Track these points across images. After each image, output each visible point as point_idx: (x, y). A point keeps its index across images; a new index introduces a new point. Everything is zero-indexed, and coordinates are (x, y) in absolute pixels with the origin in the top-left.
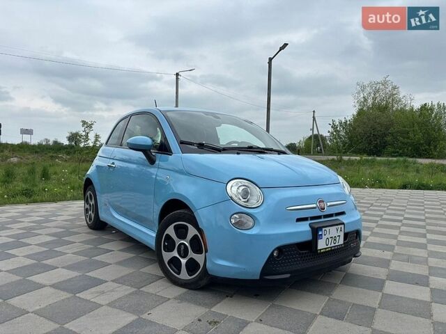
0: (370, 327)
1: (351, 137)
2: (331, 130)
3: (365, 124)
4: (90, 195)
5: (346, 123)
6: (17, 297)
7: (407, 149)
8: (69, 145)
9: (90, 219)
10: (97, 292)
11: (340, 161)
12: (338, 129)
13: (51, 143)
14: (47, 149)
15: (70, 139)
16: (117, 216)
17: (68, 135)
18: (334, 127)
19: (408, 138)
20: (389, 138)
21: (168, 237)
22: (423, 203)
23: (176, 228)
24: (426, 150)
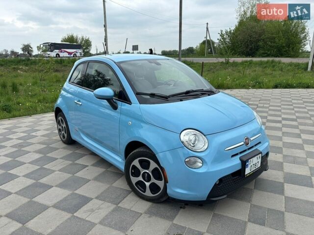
0: (284, 231)
1: (234, 43)
2: (220, 37)
3: (244, 32)
4: (62, 120)
5: (230, 32)
6: (32, 221)
7: (274, 51)
8: (23, 54)
9: (64, 137)
10: (88, 211)
11: (227, 63)
12: (225, 37)
13: (9, 53)
14: (9, 61)
15: (23, 49)
16: (86, 139)
17: (22, 46)
18: (222, 35)
19: (274, 42)
20: (261, 43)
21: (134, 167)
22: (291, 102)
23: (141, 162)
24: (286, 51)
